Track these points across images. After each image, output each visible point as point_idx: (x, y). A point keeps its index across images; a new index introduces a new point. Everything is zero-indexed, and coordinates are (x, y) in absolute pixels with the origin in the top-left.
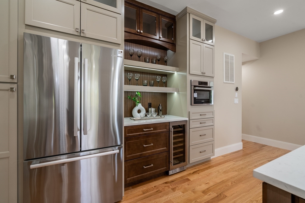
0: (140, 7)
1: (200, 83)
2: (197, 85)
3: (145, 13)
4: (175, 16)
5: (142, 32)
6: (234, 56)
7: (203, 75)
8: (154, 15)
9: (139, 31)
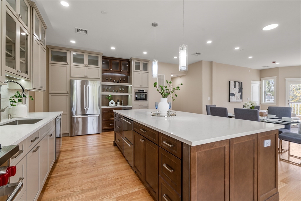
0: (111, 59)
1: (140, 91)
2: (138, 91)
3: (113, 61)
4: (129, 60)
5: (112, 69)
6: (165, 75)
7: (141, 87)
8: (118, 61)
9: (110, 69)
